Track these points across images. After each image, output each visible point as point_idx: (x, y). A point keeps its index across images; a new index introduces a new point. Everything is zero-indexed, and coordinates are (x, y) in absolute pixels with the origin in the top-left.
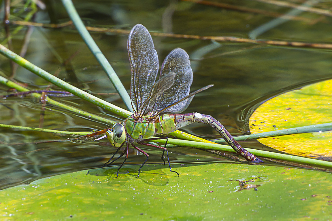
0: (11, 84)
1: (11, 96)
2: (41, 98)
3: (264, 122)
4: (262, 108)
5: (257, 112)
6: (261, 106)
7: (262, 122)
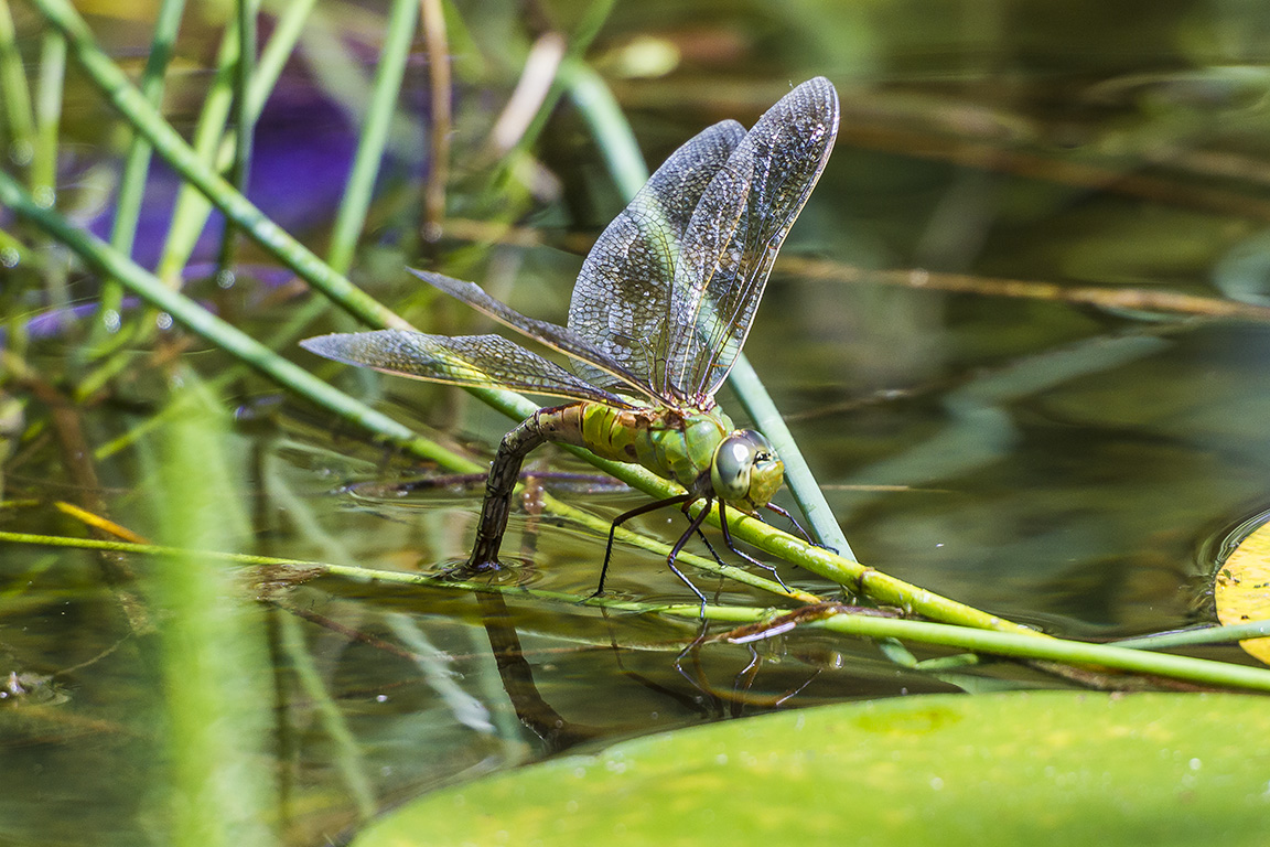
0: (425, 446)
1: (424, 487)
2: (523, 496)
3: (1265, 585)
4: (1259, 536)
5: (1246, 550)
6: (1259, 531)
7: (1257, 584)
